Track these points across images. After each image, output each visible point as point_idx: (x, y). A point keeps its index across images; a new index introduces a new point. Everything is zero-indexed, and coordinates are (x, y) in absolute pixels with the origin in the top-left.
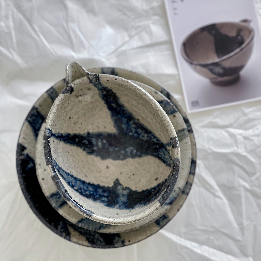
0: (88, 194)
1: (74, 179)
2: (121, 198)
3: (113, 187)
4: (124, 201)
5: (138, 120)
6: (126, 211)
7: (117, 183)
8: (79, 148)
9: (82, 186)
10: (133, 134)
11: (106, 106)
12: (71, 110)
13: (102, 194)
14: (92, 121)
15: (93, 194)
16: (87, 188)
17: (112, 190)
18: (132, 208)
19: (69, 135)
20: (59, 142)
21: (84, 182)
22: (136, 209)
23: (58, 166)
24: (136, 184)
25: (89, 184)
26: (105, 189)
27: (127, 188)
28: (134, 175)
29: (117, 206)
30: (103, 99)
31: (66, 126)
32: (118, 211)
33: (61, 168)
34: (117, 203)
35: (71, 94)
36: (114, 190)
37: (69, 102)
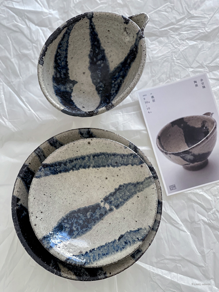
0: (58, 62)
1: (65, 48)
2: (63, 87)
3: (70, 80)
4: (61, 89)
5: (124, 82)
6: (53, 91)
7: (74, 83)
8: (90, 47)
9: (63, 56)
10: (113, 83)
11: (127, 55)
12: (114, 29)
13: (62, 73)
14: (113, 50)
15: (59, 66)
16: (63, 61)
17: (68, 80)
18: (56, 95)
19: (97, 35)
20: (88, 28)
21: (66, 57)
22: (57, 97)
23: (70, 32)
24: (77, 95)
25: (67, 62)
26: (66, 74)
27: (72, 90)
28: (84, 93)
29: (56, 85)
30: (130, 51)
31: (102, 30)
32: (52, 85)
33: (69, 35)
34: (58, 85)
35: (124, 23)
36: (68, 82)
37: (119, 25)
